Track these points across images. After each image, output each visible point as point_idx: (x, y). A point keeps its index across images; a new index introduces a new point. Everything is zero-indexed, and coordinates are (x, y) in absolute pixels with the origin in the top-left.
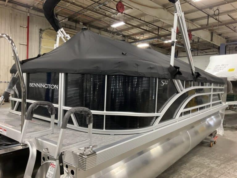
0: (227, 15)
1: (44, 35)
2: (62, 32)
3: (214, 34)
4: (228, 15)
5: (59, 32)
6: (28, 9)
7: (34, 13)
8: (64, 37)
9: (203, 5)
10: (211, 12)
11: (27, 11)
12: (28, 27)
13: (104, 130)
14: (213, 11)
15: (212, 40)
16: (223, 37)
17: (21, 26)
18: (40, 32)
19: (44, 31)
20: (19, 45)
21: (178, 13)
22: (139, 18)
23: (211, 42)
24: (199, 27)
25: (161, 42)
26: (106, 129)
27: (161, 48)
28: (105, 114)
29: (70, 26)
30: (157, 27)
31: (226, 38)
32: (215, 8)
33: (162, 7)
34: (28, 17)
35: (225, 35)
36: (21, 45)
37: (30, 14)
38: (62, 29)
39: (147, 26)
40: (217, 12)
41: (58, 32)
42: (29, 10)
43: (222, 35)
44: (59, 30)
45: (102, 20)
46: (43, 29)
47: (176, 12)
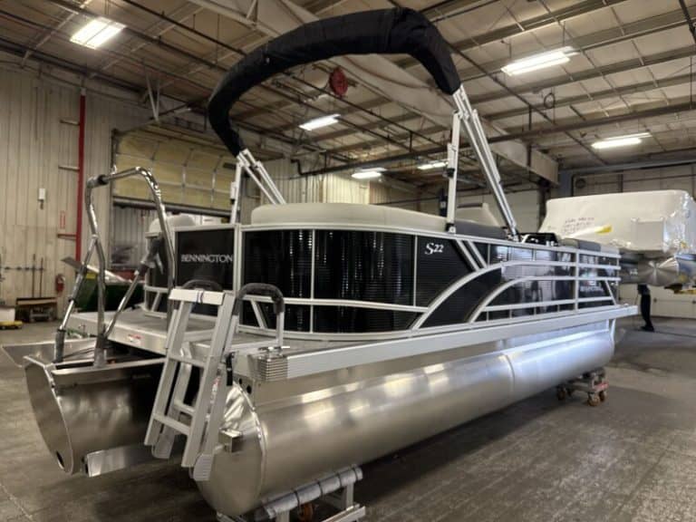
0: (569, 108)
1: (123, 145)
2: (246, 156)
3: (533, 150)
4: (572, 107)
5: (241, 157)
6: (82, 77)
7: (97, 89)
8: (251, 168)
9: (519, 83)
10: (536, 99)
11: (79, 82)
12: (81, 125)
13: (311, 332)
14: (542, 96)
15: (529, 163)
16: (552, 157)
17: (65, 120)
18: (113, 138)
19: (124, 134)
20: (57, 170)
21: (460, 113)
22: (369, 110)
23: (528, 169)
24: (505, 133)
25: (407, 168)
26: (315, 330)
27: (405, 181)
28: (312, 304)
29: (189, 123)
30: (406, 131)
31: (558, 160)
32: (546, 92)
33: (425, 85)
34: (83, 99)
35: (557, 154)
36: (63, 171)
37: (88, 90)
38: (246, 151)
39: (382, 127)
40: (550, 99)
41: (238, 157)
42: (83, 81)
43: (551, 153)
44: (241, 154)
45: (275, 111)
46: (121, 129)
47: (457, 112)
